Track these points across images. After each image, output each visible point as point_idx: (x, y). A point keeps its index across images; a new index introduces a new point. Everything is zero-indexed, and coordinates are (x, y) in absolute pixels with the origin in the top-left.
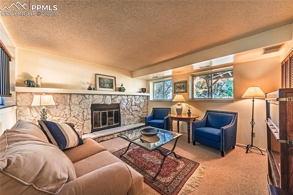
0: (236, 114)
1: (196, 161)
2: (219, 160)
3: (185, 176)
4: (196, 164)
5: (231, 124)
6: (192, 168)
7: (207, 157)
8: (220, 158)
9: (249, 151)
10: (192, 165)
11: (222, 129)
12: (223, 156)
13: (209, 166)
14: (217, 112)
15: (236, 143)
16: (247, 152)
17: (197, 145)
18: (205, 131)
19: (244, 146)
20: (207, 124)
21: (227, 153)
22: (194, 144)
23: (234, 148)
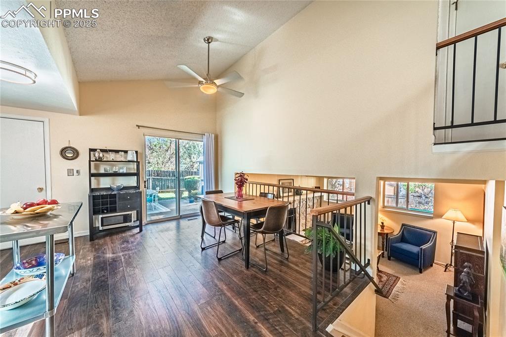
0: (435, 233)
1: (397, 275)
2: (418, 276)
3: (391, 286)
4: (398, 278)
5: (430, 243)
6: (395, 281)
7: (405, 272)
8: (417, 274)
9: (447, 270)
10: (394, 279)
11: (421, 249)
12: (421, 272)
13: (409, 280)
14: (414, 227)
15: (435, 261)
16: (445, 271)
17: (393, 260)
18: (402, 248)
19: (443, 265)
20: (403, 239)
21: (425, 270)
22: (389, 259)
23: (432, 266)
